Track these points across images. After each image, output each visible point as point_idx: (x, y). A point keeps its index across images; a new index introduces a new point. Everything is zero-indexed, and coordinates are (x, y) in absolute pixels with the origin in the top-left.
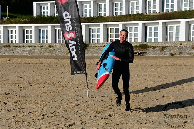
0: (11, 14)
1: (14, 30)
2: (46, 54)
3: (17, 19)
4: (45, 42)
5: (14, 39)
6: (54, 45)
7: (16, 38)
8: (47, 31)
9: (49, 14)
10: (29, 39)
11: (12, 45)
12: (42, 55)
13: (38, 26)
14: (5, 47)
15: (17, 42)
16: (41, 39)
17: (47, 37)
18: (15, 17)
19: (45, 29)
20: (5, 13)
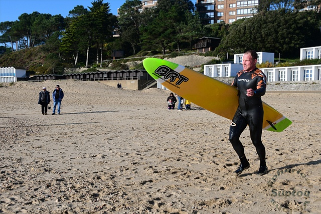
0: (282, 59)
1: (284, 71)
2: (309, 90)
3: (287, 63)
4: (309, 80)
5: (283, 79)
6: (317, 82)
7: (285, 77)
8: (311, 71)
9: (313, 58)
10: (296, 78)
11: (281, 83)
12: (306, 90)
13: (303, 68)
14: (276, 84)
15: (286, 80)
16: (306, 77)
17: (311, 76)
18: (285, 61)
19: (310, 70)
20: (277, 59)
